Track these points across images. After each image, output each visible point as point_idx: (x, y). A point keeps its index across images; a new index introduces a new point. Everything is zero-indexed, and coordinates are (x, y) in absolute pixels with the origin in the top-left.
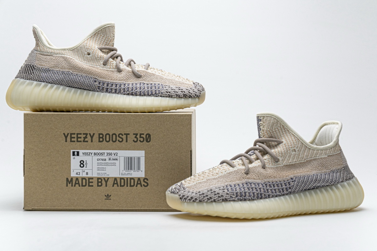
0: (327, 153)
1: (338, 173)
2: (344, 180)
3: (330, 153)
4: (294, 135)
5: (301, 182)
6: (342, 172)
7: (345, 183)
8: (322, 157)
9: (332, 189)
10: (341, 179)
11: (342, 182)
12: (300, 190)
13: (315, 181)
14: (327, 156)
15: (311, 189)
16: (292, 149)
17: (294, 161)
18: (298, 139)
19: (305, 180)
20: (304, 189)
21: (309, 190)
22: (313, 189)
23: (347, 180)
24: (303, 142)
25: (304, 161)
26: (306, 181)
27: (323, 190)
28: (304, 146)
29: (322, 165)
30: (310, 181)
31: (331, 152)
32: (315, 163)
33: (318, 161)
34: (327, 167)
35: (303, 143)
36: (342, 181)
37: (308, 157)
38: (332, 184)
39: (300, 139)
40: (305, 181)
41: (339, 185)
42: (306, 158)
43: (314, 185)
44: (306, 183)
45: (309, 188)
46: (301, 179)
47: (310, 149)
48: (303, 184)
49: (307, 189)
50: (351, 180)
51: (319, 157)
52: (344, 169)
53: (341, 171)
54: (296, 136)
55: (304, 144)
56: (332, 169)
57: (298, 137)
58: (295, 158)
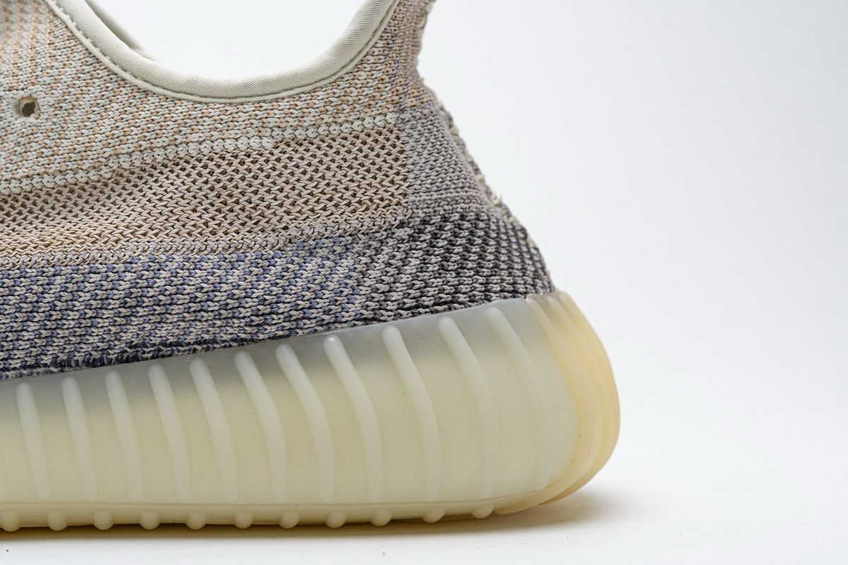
0: (272, 122)
1: (347, 262)
2: (391, 306)
3: (293, 122)
4: (55, 15)
5: (19, 309)
6: (383, 257)
7: (391, 332)
8: (230, 145)
9: (269, 367)
10: (359, 300)
11: (366, 321)
12: (16, 363)
13: (124, 305)
14: (268, 143)
15: (110, 362)
16: (10, 94)
17: (20, 173)
18: (73, 37)
19: (48, 298)
20: (47, 360)
21: (92, 363)
22: (123, 359)
23: (415, 310)
24: (96, 51)
25: (93, 175)
26: (54, 307)
27: (199, 369)
28: (103, 73)
29: (217, 203)
30: (89, 307)
31: (308, 120)
32: (173, 183)
33: (194, 173)
34: (255, 214)
35: (98, 61)
36: (367, 314)
37: (124, 148)
38: (272, 330)
39: (79, 34)
40: (44, 307)
41: (332, 343)
42: (109, 151)
43: (125, 337)
44: (56, 315)
45: (96, 355)
46: (20, 290)
47: (146, 93)
48: (33, 326)
49: (79, 357)
50: (461, 311)
51: (205, 148)
52: (412, 238)
53: (378, 251)
54: (66, 18)
55: (105, 60)
56: (293, 232)
57: (72, 25)
58: (32, 155)
